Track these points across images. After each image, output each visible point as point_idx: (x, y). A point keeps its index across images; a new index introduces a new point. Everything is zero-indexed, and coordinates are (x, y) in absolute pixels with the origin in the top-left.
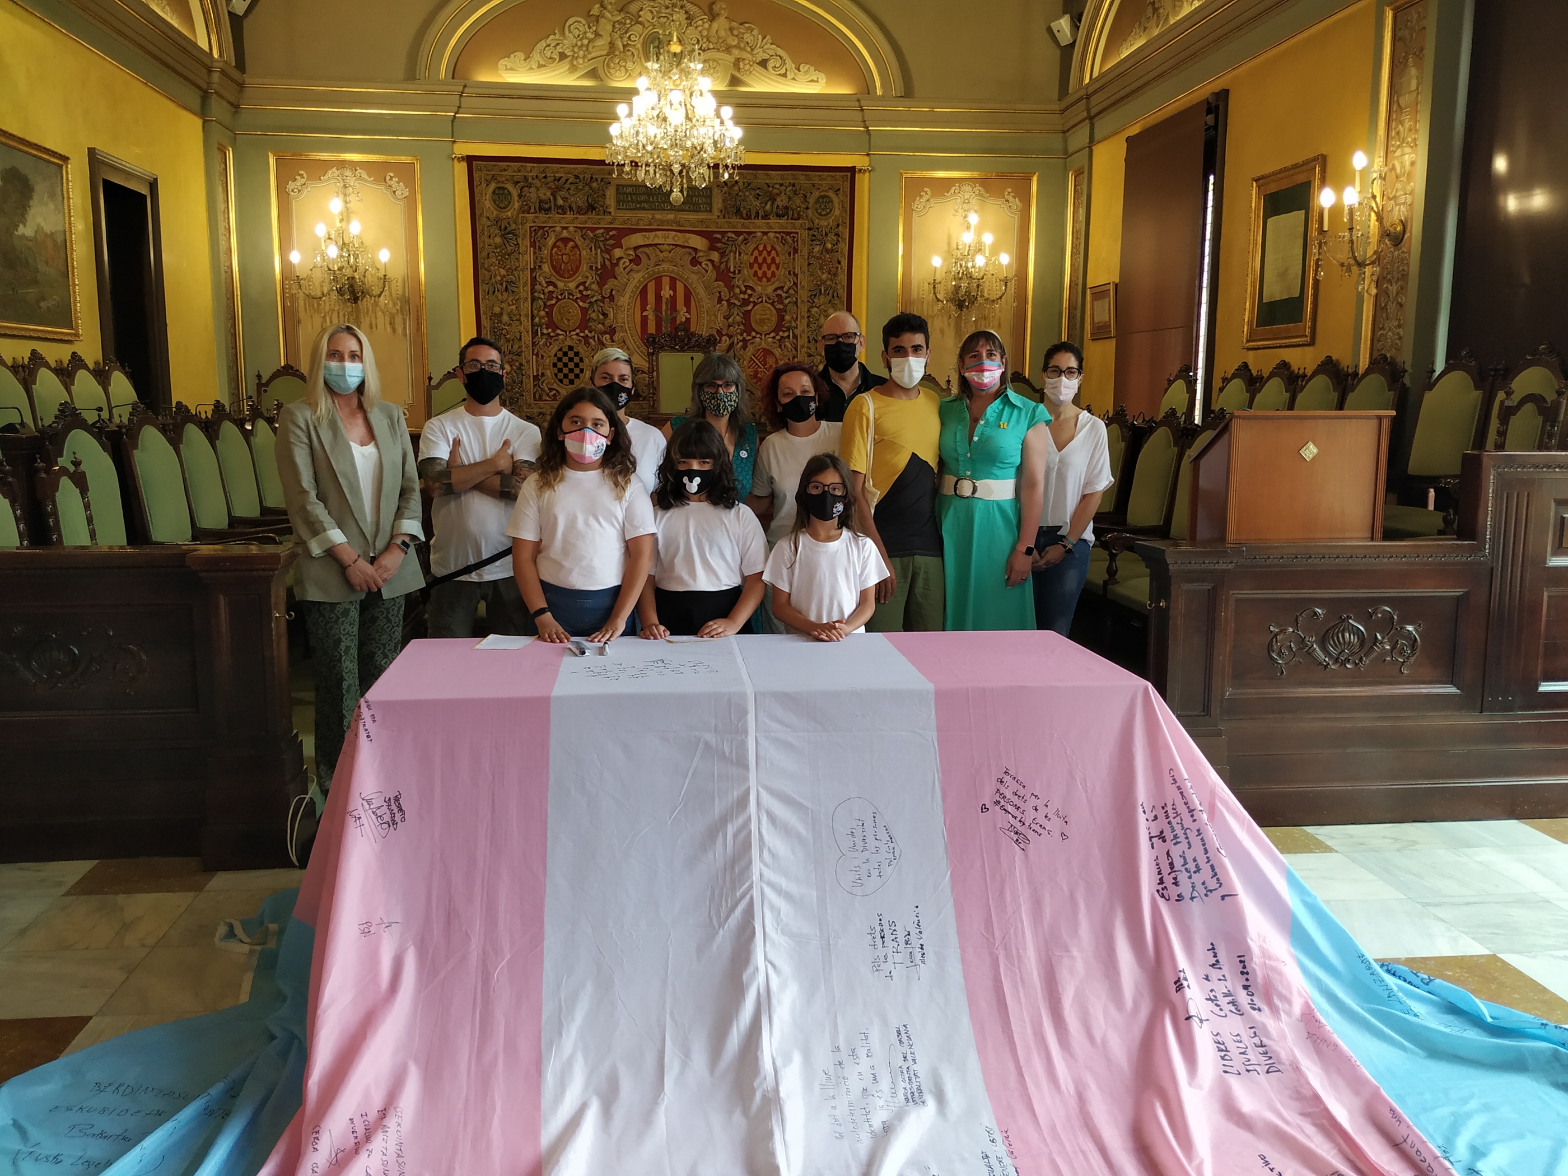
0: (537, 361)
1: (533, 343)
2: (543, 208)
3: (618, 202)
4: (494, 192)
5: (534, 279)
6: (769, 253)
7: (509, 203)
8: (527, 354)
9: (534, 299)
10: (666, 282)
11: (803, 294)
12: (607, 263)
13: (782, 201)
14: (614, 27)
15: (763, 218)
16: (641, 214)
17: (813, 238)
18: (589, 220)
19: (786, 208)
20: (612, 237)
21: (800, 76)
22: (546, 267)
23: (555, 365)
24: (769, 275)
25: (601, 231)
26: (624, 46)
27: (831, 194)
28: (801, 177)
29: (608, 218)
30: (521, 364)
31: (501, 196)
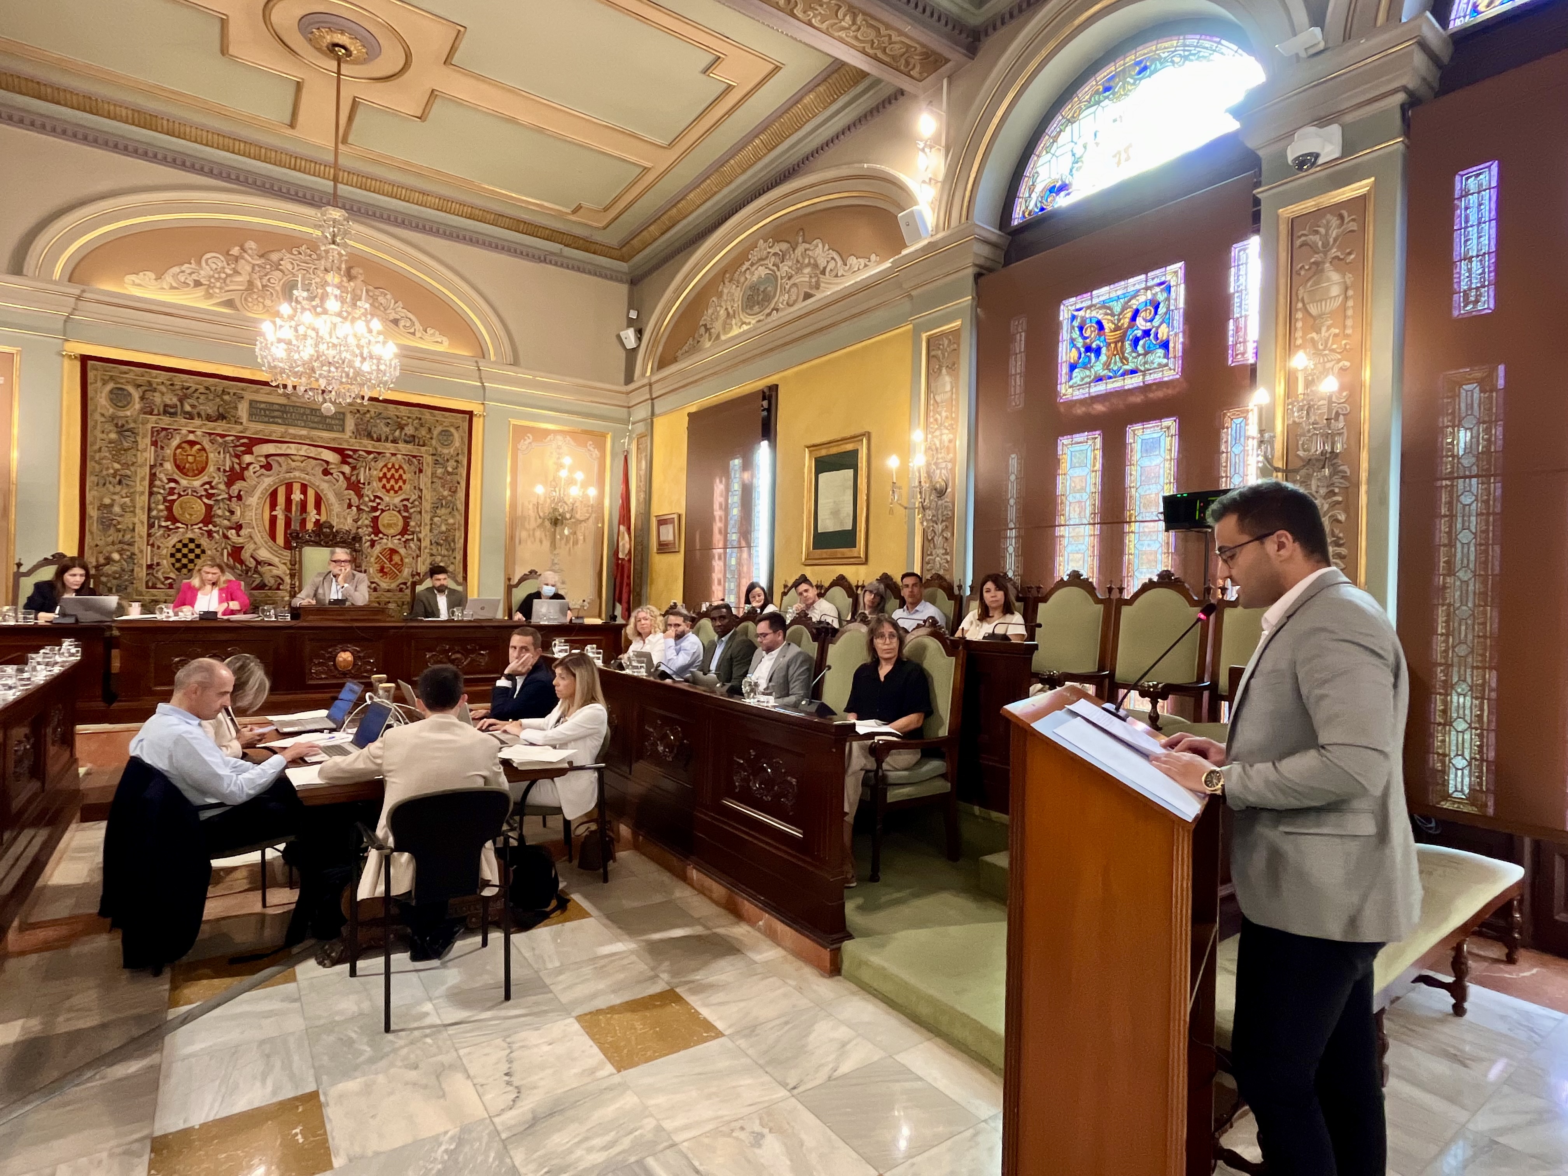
0: (152, 551)
1: (149, 535)
2: (168, 411)
3: (251, 415)
4: (111, 392)
5: (153, 476)
6: (397, 471)
7: (129, 403)
8: (141, 544)
9: (151, 494)
10: (297, 488)
11: (427, 506)
12: (237, 467)
13: (409, 430)
14: (253, 269)
15: (392, 442)
16: (274, 427)
17: (436, 462)
18: (220, 427)
19: (414, 436)
20: (242, 445)
21: (426, 337)
22: (169, 466)
23: (172, 555)
24: (396, 487)
25: (231, 438)
26: (263, 286)
27: (452, 430)
28: (427, 415)
29: (239, 427)
30: (133, 554)
31: (119, 397)
